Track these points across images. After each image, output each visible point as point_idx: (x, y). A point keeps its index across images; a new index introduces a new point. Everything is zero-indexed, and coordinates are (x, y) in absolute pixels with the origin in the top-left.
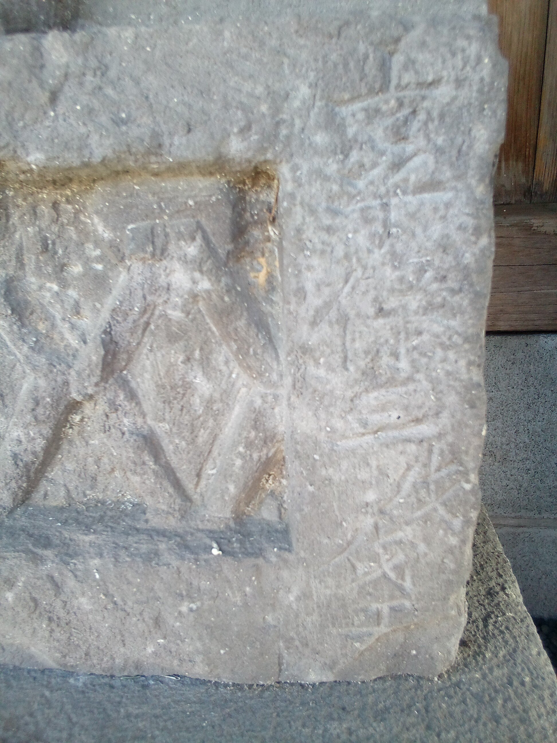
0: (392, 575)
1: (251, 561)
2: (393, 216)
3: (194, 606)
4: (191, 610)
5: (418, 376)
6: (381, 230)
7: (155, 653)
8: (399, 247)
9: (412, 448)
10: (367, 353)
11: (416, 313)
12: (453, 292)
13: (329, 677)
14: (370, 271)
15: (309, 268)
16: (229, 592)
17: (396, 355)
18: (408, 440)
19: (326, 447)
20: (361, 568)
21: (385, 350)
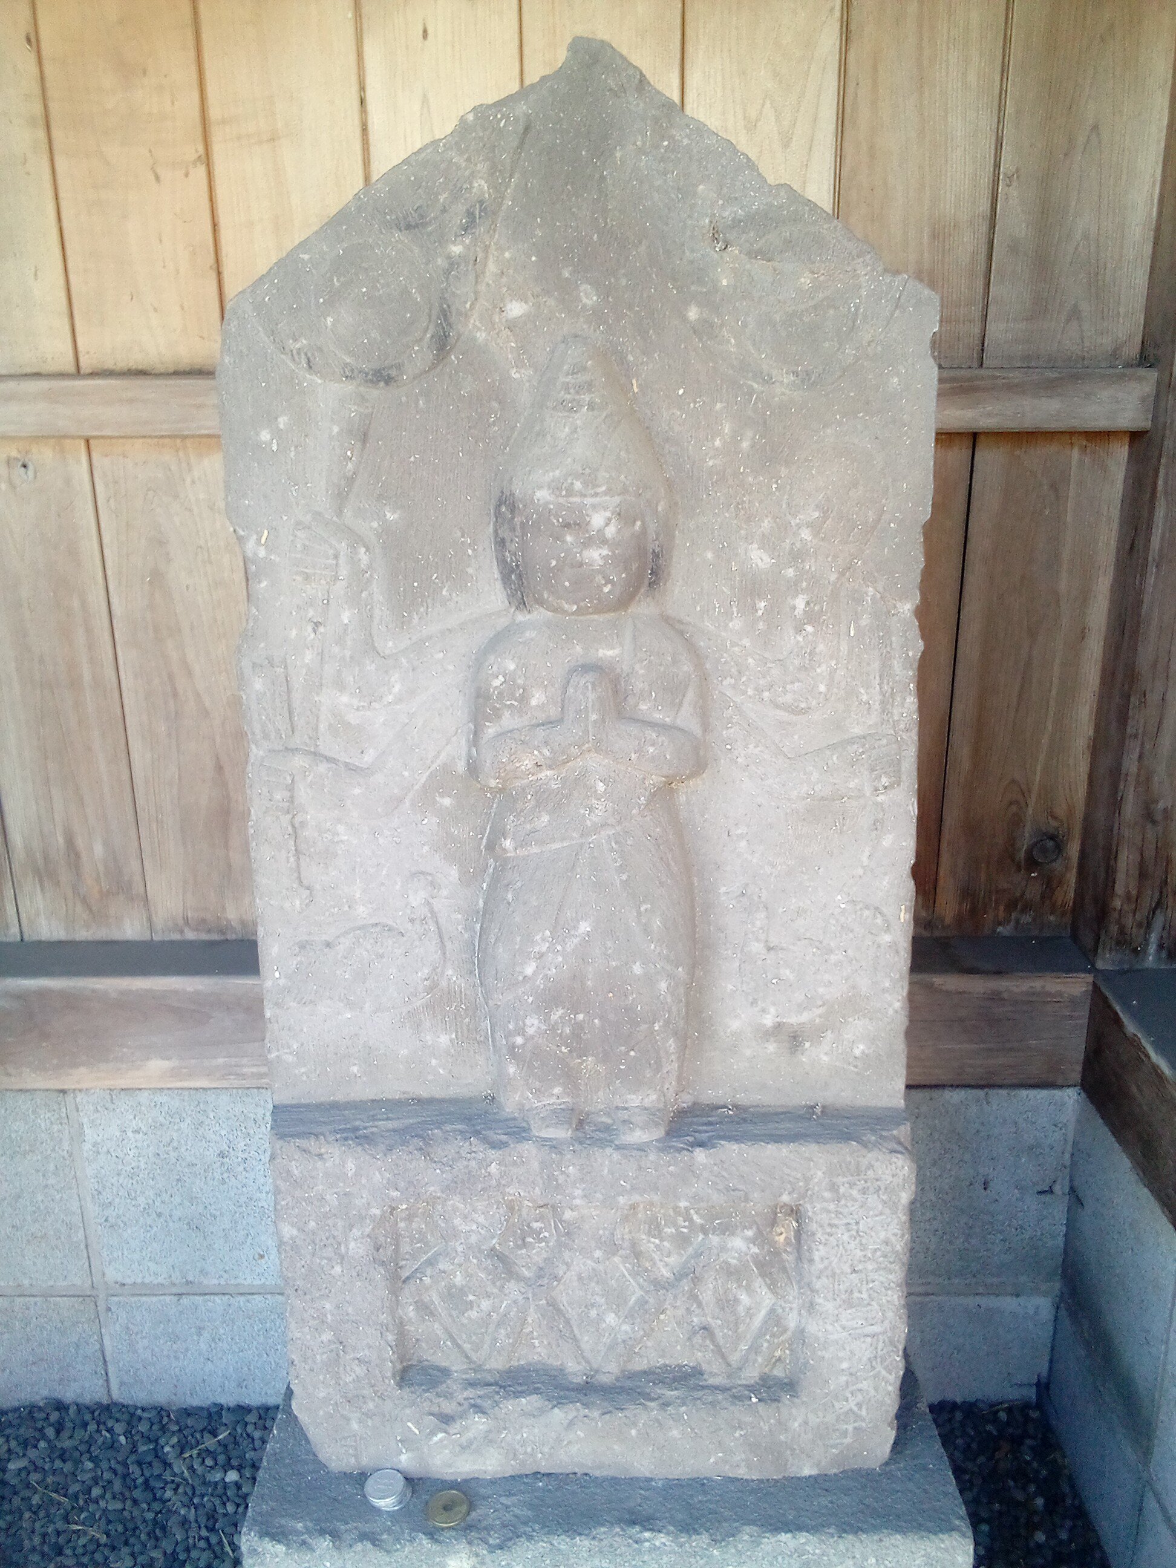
0: (855, 1409)
1: (775, 1405)
2: (861, 1227)
3: (742, 1433)
4: (741, 1435)
5: (873, 1303)
6: (855, 1234)
7: (716, 1463)
8: (864, 1241)
9: (869, 1339)
10: (846, 1291)
11: (872, 1271)
12: (891, 1263)
13: (814, 1472)
14: (849, 1253)
15: (818, 1250)
16: (762, 1424)
17: (860, 1292)
18: (867, 1336)
19: (822, 1340)
20: (837, 1405)
21: (855, 1290)
